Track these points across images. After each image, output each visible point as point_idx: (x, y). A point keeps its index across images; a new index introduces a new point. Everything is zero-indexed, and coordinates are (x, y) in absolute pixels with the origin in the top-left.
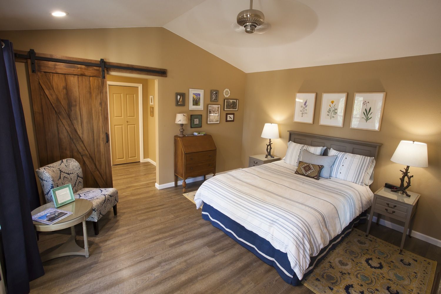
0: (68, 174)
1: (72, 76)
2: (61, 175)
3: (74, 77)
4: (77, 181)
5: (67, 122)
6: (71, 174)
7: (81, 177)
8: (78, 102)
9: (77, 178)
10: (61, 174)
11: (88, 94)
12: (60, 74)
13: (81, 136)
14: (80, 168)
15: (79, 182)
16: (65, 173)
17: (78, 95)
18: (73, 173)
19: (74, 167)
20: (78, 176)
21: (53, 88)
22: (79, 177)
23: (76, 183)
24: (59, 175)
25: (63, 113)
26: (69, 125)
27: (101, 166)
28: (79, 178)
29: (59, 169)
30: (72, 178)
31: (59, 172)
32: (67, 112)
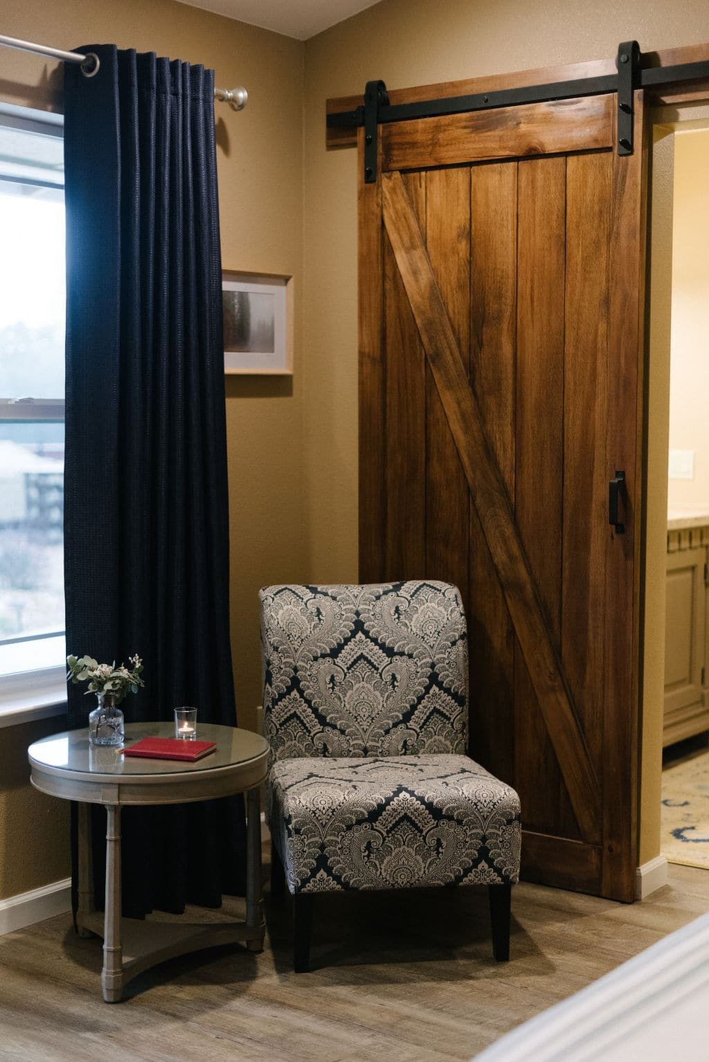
0: (390, 652)
1: (493, 171)
2: (346, 643)
3: (500, 173)
4: (420, 699)
5: (459, 404)
6: (402, 654)
7: (447, 691)
8: (509, 302)
9: (428, 689)
10: (347, 640)
11: (554, 254)
12: (454, 170)
13: (509, 477)
14: (454, 643)
15: (435, 710)
16: (375, 640)
17: (511, 260)
18: (410, 656)
19: (431, 629)
20: (434, 679)
21: (425, 243)
22: (440, 685)
23: (414, 707)
24: (338, 637)
25: (449, 358)
26: (463, 415)
27: (582, 665)
28: (435, 689)
29: (358, 614)
30: (398, 677)
31: (346, 627)
32: (465, 349)
